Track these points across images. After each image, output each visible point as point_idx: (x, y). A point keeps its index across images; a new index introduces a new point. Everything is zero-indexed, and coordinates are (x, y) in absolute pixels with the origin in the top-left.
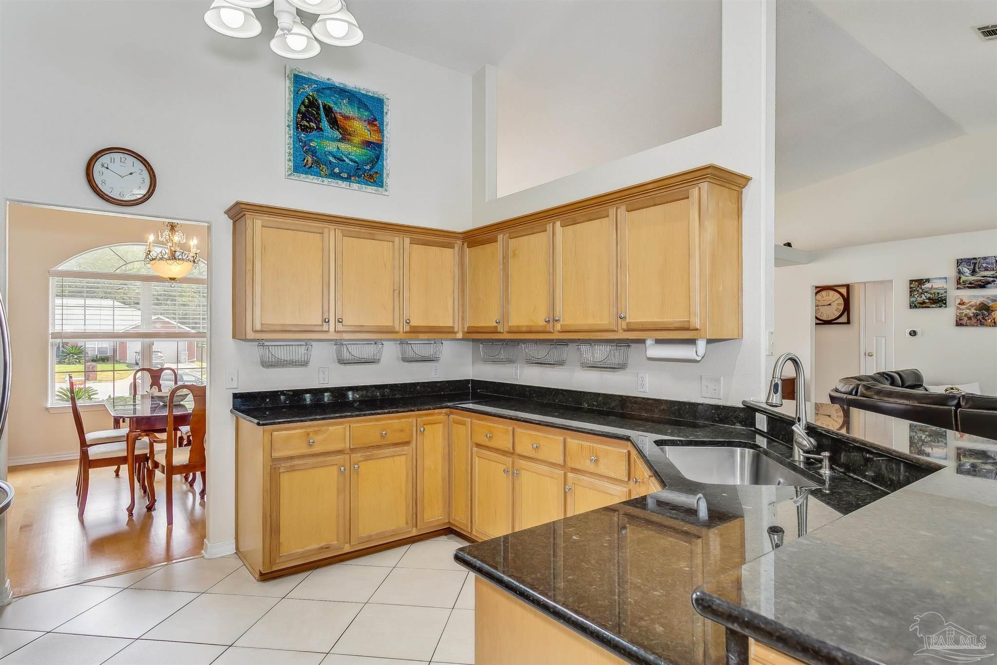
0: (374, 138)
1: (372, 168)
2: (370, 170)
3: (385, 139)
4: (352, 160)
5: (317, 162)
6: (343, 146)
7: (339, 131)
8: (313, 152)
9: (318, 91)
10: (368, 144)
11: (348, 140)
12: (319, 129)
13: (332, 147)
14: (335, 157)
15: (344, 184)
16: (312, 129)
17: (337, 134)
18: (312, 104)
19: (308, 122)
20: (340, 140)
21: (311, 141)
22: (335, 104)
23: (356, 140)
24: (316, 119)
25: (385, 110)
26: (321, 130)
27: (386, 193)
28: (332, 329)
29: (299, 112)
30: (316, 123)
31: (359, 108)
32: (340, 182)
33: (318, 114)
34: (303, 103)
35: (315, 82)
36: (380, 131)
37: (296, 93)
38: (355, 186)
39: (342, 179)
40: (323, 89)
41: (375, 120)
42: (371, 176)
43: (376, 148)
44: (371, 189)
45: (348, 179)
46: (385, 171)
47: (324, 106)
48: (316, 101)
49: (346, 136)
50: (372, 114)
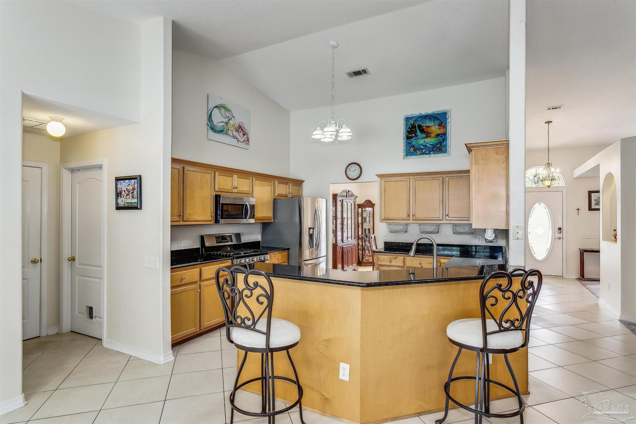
0: (442, 131)
1: (441, 145)
2: (440, 147)
3: (448, 130)
4: (431, 145)
5: (415, 150)
6: (426, 140)
7: (425, 134)
8: (413, 146)
9: (415, 120)
10: (438, 135)
11: (429, 136)
12: (416, 136)
13: (422, 141)
14: (423, 146)
15: (428, 156)
16: (414, 137)
17: (424, 135)
18: (413, 126)
19: (411, 135)
20: (425, 138)
21: (412, 142)
22: (423, 123)
23: (433, 135)
24: (414, 132)
25: (447, 117)
26: (417, 136)
27: (449, 155)
29: (408, 132)
30: (414, 134)
31: (434, 121)
32: (425, 155)
33: (416, 130)
34: (409, 128)
35: (414, 117)
36: (445, 127)
37: (407, 124)
38: (432, 155)
39: (427, 154)
40: (418, 119)
41: (442, 123)
42: (440, 149)
43: (443, 136)
44: (442, 154)
45: (429, 153)
46: (448, 145)
47: (418, 126)
48: (415, 125)
49: (428, 135)
50: (440, 120)
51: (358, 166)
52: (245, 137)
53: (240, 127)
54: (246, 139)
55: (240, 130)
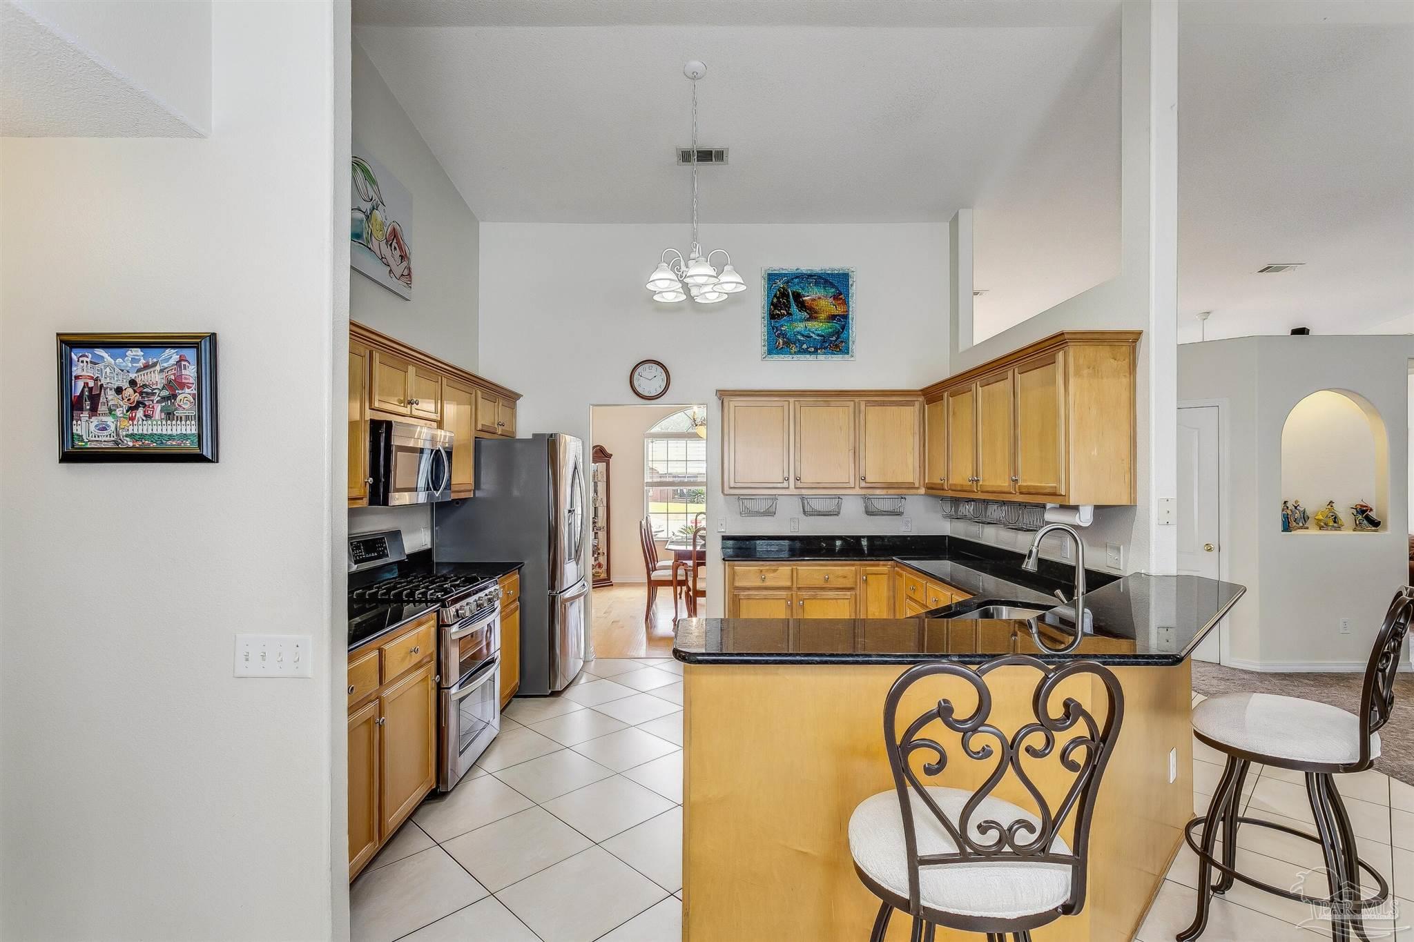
0: (839, 310)
1: (837, 339)
2: (836, 340)
3: (851, 309)
4: (818, 335)
5: (788, 343)
6: (809, 324)
7: (807, 313)
8: (783, 335)
9: (788, 282)
10: (832, 317)
11: (816, 318)
12: (789, 314)
13: (800, 327)
14: (803, 336)
15: (813, 357)
16: (783, 315)
17: (805, 315)
18: (784, 294)
19: (779, 310)
20: (808, 320)
21: (782, 326)
22: (803, 289)
23: (823, 316)
24: (786, 306)
25: (850, 283)
26: (791, 314)
27: (852, 359)
28: (792, 485)
29: (772, 304)
30: (786, 310)
31: (824, 287)
32: (808, 356)
33: (789, 302)
34: (775, 296)
35: (785, 275)
36: (845, 303)
37: (770, 289)
38: (821, 357)
39: (810, 353)
40: (792, 279)
41: (841, 294)
42: (837, 346)
43: (841, 321)
44: (837, 358)
45: (816, 352)
46: (850, 338)
47: (793, 293)
48: (787, 290)
49: (812, 314)
50: (837, 289)
51: (659, 369)
52: (405, 264)
53: (395, 236)
54: (406, 273)
55: (394, 244)
